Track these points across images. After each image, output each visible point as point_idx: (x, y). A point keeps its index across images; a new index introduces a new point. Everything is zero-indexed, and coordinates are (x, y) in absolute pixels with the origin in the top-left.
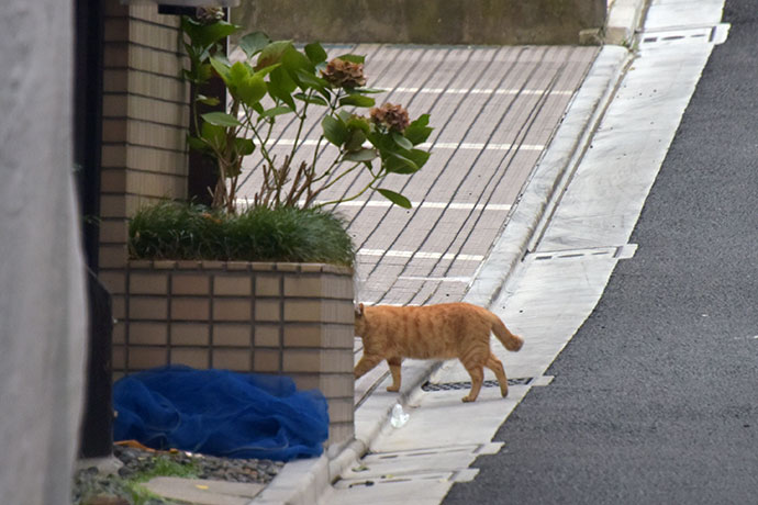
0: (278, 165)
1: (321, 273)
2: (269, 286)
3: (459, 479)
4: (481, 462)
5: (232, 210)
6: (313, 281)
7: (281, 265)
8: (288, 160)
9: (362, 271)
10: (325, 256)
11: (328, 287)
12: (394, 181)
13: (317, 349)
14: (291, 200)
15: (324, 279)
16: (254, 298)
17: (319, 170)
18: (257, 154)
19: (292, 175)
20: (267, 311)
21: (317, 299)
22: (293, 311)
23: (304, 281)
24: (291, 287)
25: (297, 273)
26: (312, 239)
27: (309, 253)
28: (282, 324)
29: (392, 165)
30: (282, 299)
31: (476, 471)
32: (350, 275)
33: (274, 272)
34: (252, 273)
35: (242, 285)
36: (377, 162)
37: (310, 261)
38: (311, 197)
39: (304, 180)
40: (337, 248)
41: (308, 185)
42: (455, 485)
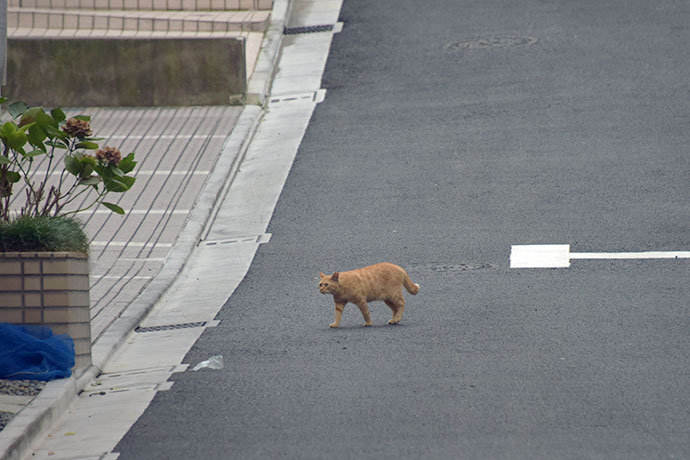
0: (36, 188)
1: (67, 258)
2: (32, 267)
3: (160, 389)
4: (174, 378)
5: (7, 219)
6: (61, 263)
7: (40, 254)
8: (43, 185)
9: (93, 255)
10: (70, 247)
11: (71, 267)
12: (112, 197)
13: (66, 307)
14: (46, 211)
15: (69, 262)
16: (23, 275)
17: (63, 192)
18: (22, 181)
19: (46, 195)
20: (32, 284)
21: (65, 275)
22: (49, 283)
23: (56, 263)
24: (47, 267)
25: (50, 259)
26: (60, 236)
27: (58, 245)
28: (42, 292)
29: (111, 187)
30: (42, 275)
31: (172, 383)
32: (86, 259)
33: (36, 258)
34: (22, 259)
35: (15, 268)
36: (101, 185)
37: (59, 251)
38: (59, 209)
39: (54, 197)
40: (76, 242)
41: (56, 201)
42: (158, 392)
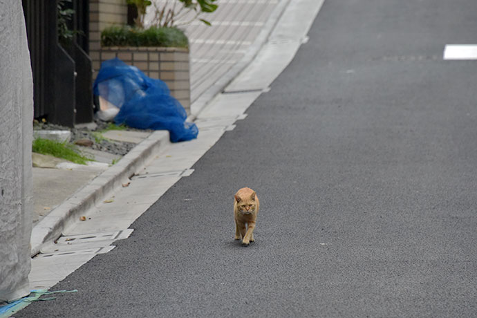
0: (160, 10)
1: (173, 52)
2: (154, 57)
3: (228, 129)
4: (238, 123)
5: (141, 26)
6: (171, 54)
7: (159, 49)
8: (164, 8)
9: (193, 49)
10: (177, 45)
11: (177, 57)
12: (204, 15)
13: (173, 80)
14: (166, 24)
15: (175, 54)
16: (149, 61)
17: (176, 12)
18: (153, 5)
19: (166, 13)
20: (154, 66)
21: (173, 61)
22: (164, 66)
23: (168, 54)
24: (163, 57)
25: (165, 52)
26: (171, 39)
27: (170, 44)
28: (160, 71)
29: (204, 10)
30: (160, 62)
31: (235, 126)
32: (188, 52)
33: (156, 51)
34: (148, 52)
35: (144, 57)
36: (199, 8)
37: (170, 46)
38: (173, 22)
39: (170, 16)
40: (182, 42)
41: (171, 18)
42: (226, 132)
